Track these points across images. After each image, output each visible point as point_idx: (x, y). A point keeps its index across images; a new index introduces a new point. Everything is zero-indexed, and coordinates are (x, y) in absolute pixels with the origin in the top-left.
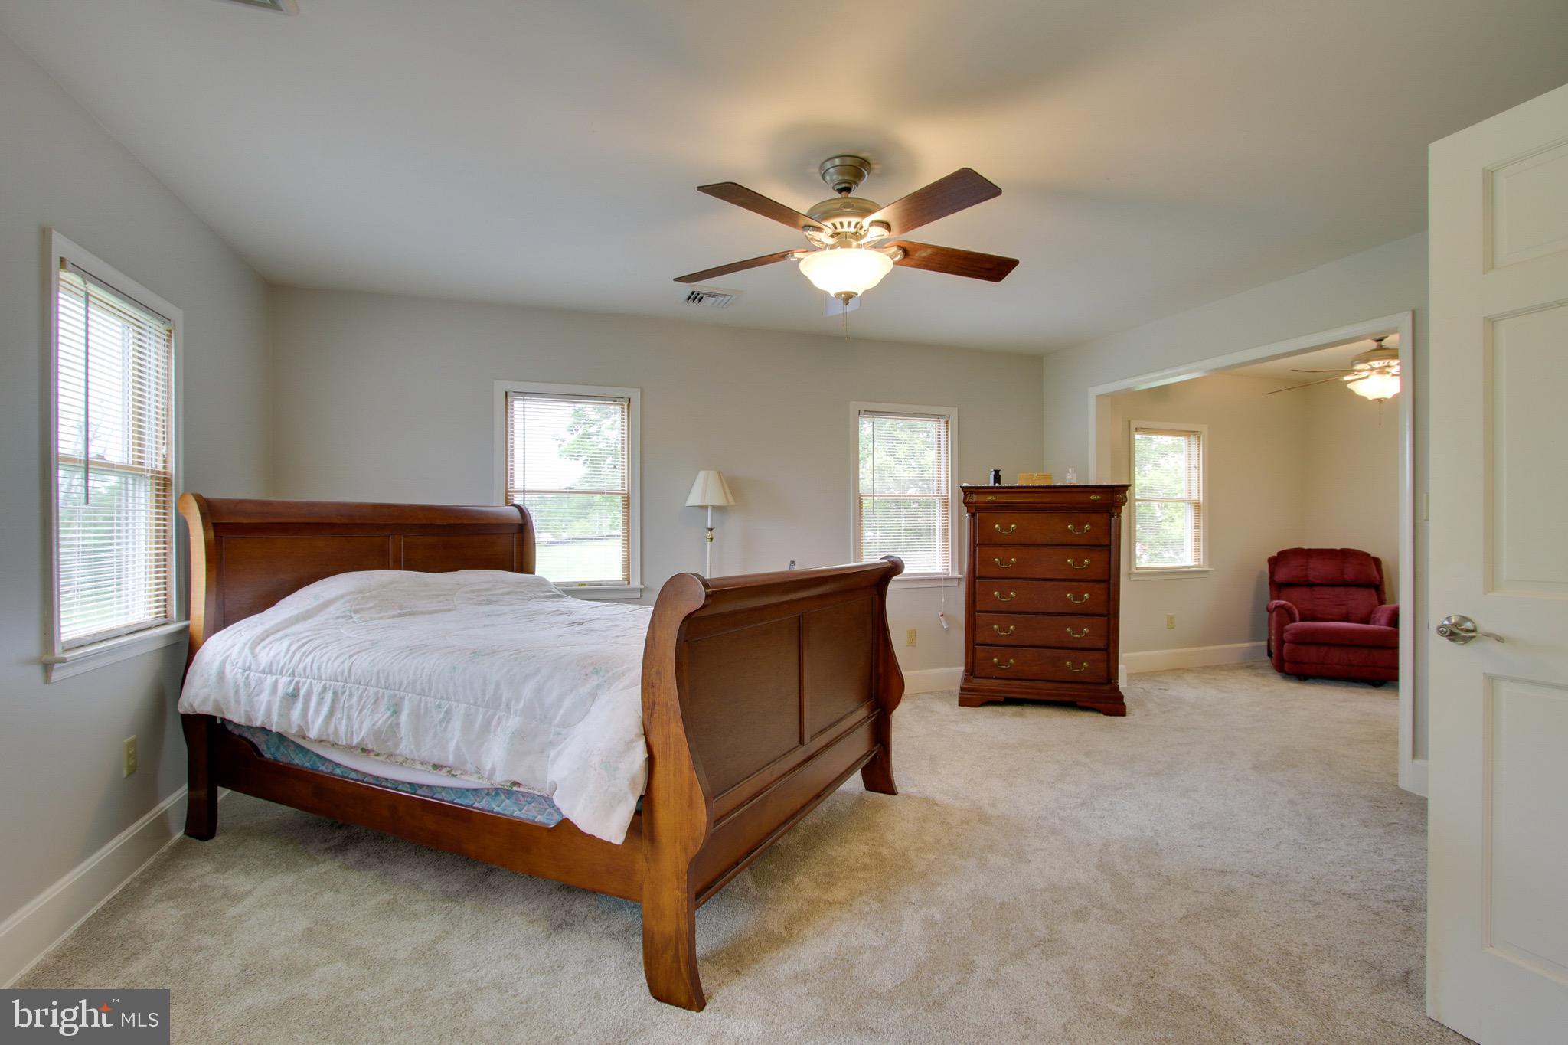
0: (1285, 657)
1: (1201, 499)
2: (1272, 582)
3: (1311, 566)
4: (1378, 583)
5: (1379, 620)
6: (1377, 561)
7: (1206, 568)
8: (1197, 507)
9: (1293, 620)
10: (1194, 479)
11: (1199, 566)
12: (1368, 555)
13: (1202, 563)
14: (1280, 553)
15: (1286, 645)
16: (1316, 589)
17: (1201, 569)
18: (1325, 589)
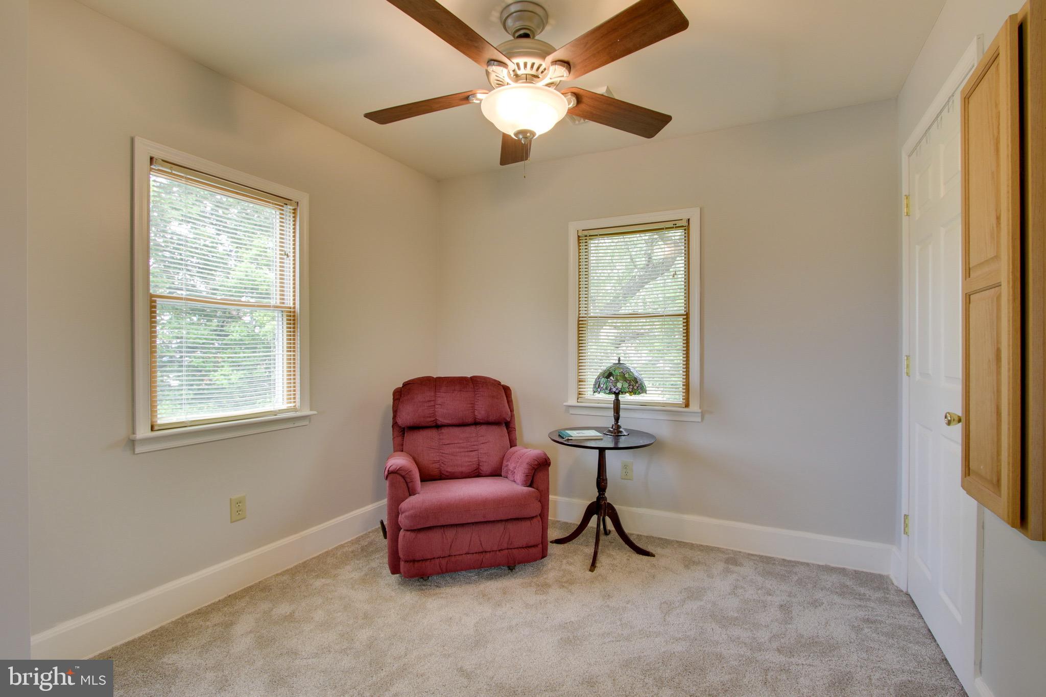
0: (401, 554)
1: (298, 306)
2: (395, 424)
3: (439, 401)
4: (508, 420)
5: (513, 473)
6: (507, 390)
7: (307, 412)
8: (292, 319)
9: (412, 492)
10: (289, 274)
11: (294, 409)
12: (499, 383)
13: (298, 404)
14: (406, 384)
15: (402, 533)
16: (444, 430)
17: (299, 414)
18: (456, 431)
